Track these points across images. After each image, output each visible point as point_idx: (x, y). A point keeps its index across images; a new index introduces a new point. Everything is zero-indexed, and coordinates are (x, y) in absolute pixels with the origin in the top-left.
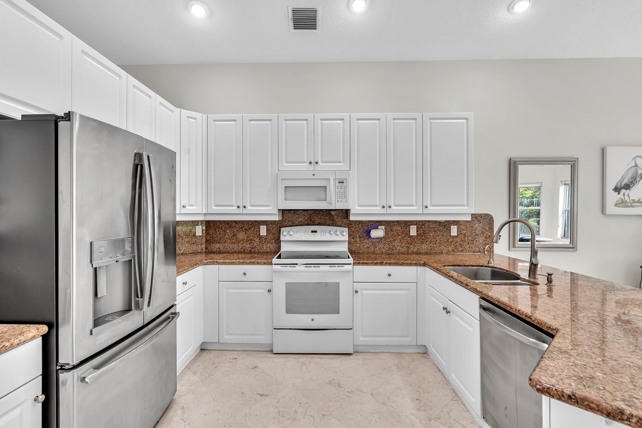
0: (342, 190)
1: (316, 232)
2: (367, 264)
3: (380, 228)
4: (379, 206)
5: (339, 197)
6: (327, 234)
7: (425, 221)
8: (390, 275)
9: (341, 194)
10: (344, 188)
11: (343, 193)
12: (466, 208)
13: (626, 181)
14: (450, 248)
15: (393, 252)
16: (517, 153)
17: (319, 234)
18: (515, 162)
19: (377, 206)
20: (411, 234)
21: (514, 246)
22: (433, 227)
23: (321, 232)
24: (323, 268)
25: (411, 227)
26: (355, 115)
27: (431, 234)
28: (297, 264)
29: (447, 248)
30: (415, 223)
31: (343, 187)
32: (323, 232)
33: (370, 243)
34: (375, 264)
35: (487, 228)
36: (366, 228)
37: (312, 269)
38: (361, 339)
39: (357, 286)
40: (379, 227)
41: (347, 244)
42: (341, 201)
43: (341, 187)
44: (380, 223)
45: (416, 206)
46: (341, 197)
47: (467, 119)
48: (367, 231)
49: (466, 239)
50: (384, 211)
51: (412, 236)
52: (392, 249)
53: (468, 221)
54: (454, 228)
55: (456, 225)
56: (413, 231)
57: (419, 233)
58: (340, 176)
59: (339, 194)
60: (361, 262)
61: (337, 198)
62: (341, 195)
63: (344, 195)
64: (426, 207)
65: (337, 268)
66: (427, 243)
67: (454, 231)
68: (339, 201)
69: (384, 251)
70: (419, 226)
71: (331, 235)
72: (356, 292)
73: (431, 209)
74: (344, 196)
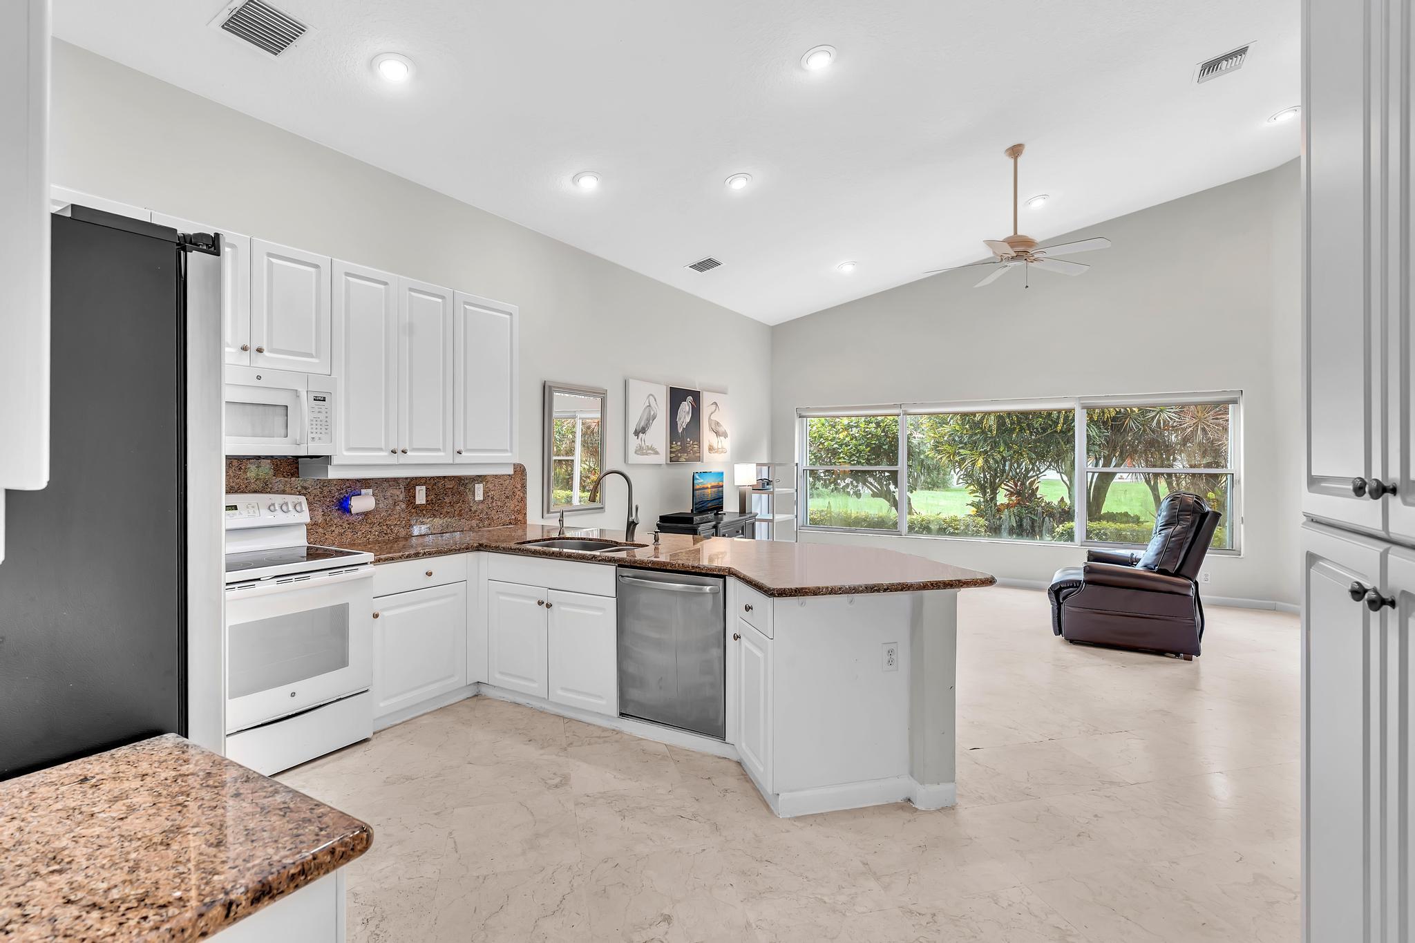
0: (322, 417)
1: (235, 508)
2: (393, 559)
3: (366, 494)
4: (386, 451)
5: (314, 431)
6: (264, 512)
7: (438, 477)
8: (429, 574)
9: (319, 423)
10: (326, 412)
11: (324, 423)
12: (509, 454)
13: (642, 424)
14: (474, 523)
15: (387, 537)
16: (554, 376)
17: (245, 513)
18: (550, 387)
19: (380, 449)
20: (418, 502)
21: (548, 512)
22: (450, 487)
23: (248, 508)
24: (315, 578)
25: (418, 488)
26: (342, 265)
27: (447, 500)
28: (259, 579)
29: (469, 522)
30: (423, 481)
31: (323, 410)
32: (253, 507)
33: (345, 525)
34: (407, 557)
35: (519, 486)
36: (337, 494)
37: (294, 584)
38: (382, 705)
39: (378, 605)
40: (363, 491)
41: (303, 531)
42: (320, 439)
43: (320, 410)
44: (366, 483)
45: (444, 451)
46: (319, 431)
47: (511, 314)
48: (339, 500)
49: (494, 504)
50: (393, 460)
51: (418, 506)
52: (385, 532)
53: (496, 476)
54: (479, 488)
55: (481, 482)
56: (421, 497)
57: (430, 498)
58: (319, 388)
59: (314, 423)
60: (382, 557)
61: (312, 433)
62: (319, 427)
63: (325, 426)
64: (459, 453)
65: (345, 576)
66: (442, 516)
67: (479, 492)
68: (317, 439)
69: (371, 537)
70: (430, 487)
71: (272, 513)
72: (376, 616)
73: (467, 457)
74: (326, 429)
